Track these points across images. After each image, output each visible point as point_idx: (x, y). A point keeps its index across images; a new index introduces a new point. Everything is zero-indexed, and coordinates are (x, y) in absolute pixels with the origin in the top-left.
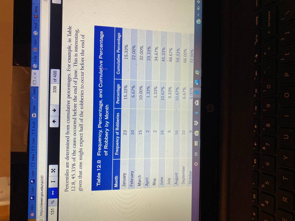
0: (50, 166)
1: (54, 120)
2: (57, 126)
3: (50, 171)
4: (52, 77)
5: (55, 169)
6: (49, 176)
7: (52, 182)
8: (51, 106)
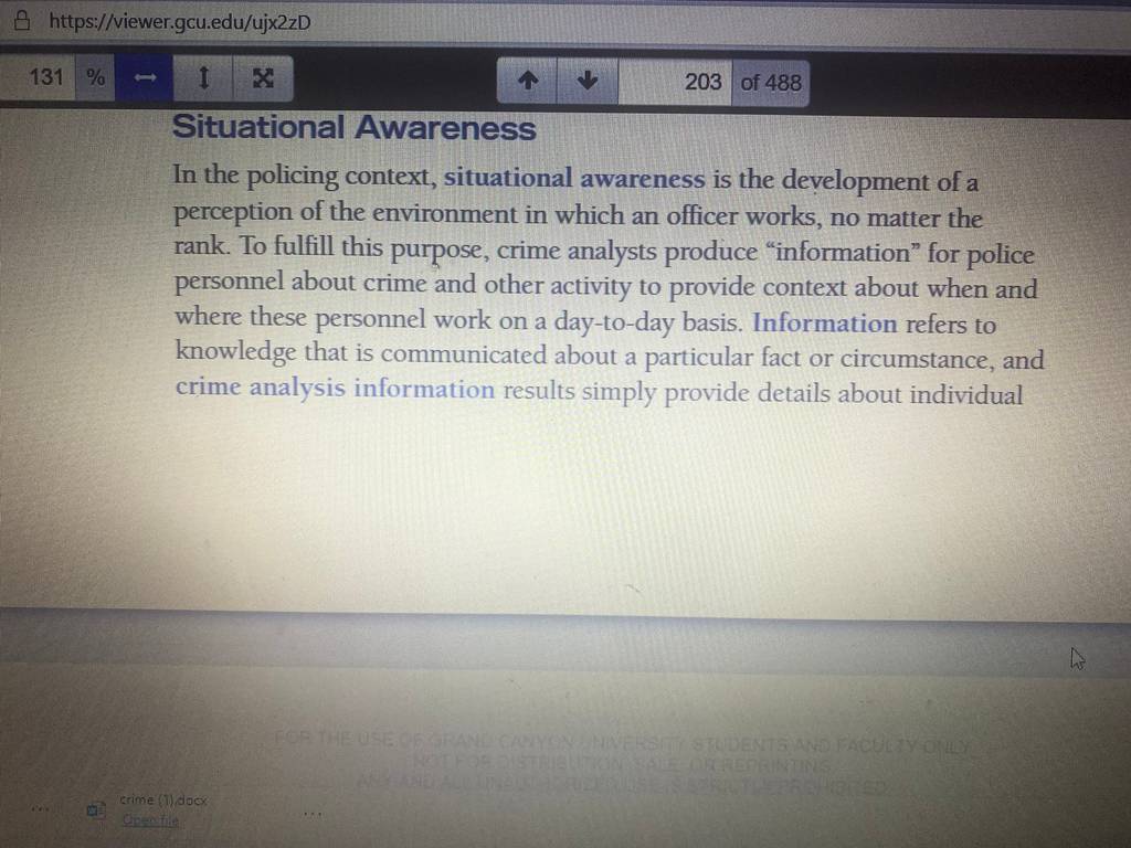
0: (288, 61)
1: (536, 81)
2: (501, 98)
3: (264, 62)
4: (767, 68)
5: (270, 85)
6: (237, 58)
7: (204, 70)
8: (610, 62)
